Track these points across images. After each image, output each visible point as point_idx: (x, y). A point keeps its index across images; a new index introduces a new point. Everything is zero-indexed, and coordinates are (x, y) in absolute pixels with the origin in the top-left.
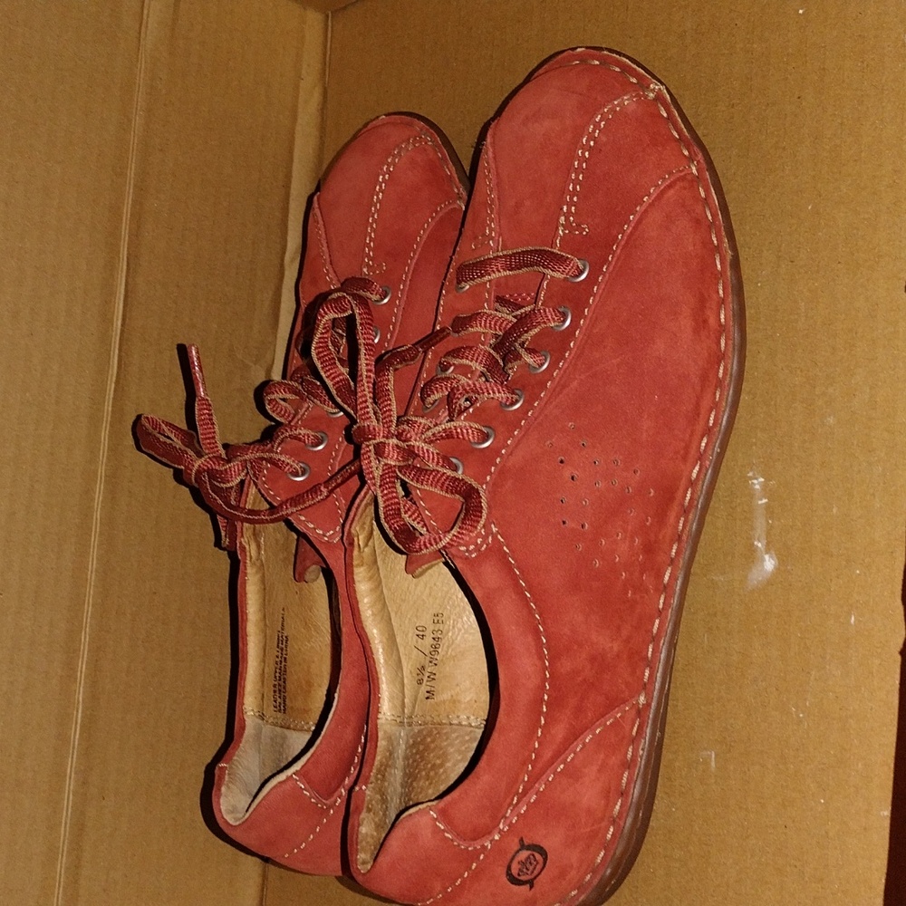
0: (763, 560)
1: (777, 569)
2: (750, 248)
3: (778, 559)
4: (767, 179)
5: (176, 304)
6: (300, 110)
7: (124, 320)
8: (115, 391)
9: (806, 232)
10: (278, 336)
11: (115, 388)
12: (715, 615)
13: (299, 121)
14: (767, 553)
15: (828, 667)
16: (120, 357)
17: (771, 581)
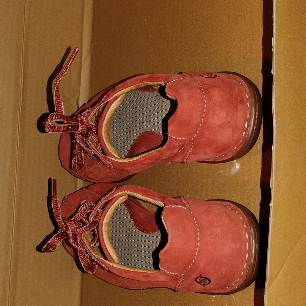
0: (236, 165)
1: (240, 168)
2: (230, 53)
3: (240, 165)
4: (236, 27)
5: (43, 78)
6: (85, 7)
7: (23, 85)
8: (22, 109)
9: (249, 46)
10: (81, 87)
11: (21, 109)
12: (220, 184)
13: (85, 11)
14: (237, 163)
15: (257, 203)
16: (23, 98)
17: (238, 173)
